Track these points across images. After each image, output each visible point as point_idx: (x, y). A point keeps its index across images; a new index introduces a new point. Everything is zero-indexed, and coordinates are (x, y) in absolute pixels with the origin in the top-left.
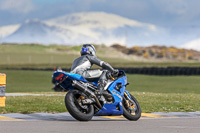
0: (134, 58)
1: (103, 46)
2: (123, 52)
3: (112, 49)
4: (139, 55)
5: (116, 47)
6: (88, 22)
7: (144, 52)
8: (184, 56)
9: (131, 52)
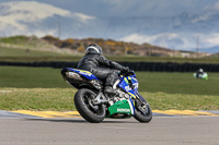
0: (68, 52)
1: (35, 38)
2: (56, 45)
3: (44, 41)
4: (74, 48)
5: (48, 39)
6: (18, 12)
7: (79, 45)
8: (123, 51)
9: (65, 45)
